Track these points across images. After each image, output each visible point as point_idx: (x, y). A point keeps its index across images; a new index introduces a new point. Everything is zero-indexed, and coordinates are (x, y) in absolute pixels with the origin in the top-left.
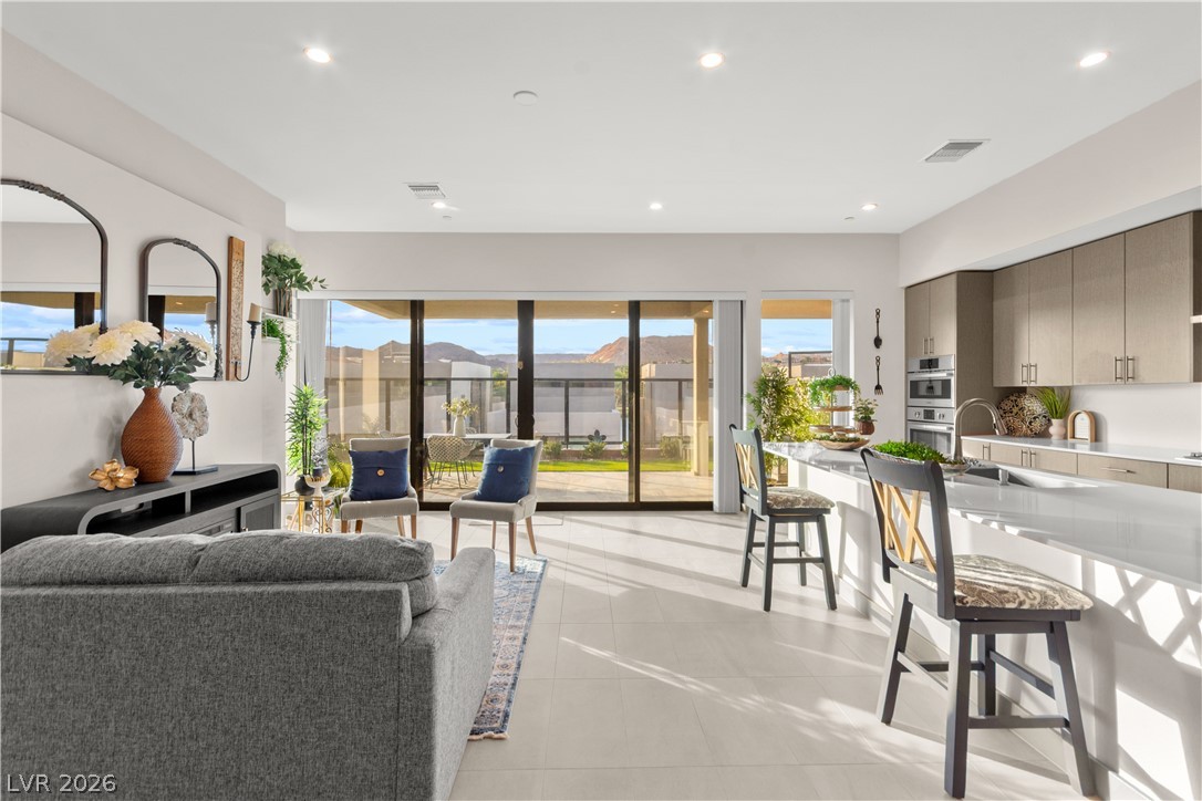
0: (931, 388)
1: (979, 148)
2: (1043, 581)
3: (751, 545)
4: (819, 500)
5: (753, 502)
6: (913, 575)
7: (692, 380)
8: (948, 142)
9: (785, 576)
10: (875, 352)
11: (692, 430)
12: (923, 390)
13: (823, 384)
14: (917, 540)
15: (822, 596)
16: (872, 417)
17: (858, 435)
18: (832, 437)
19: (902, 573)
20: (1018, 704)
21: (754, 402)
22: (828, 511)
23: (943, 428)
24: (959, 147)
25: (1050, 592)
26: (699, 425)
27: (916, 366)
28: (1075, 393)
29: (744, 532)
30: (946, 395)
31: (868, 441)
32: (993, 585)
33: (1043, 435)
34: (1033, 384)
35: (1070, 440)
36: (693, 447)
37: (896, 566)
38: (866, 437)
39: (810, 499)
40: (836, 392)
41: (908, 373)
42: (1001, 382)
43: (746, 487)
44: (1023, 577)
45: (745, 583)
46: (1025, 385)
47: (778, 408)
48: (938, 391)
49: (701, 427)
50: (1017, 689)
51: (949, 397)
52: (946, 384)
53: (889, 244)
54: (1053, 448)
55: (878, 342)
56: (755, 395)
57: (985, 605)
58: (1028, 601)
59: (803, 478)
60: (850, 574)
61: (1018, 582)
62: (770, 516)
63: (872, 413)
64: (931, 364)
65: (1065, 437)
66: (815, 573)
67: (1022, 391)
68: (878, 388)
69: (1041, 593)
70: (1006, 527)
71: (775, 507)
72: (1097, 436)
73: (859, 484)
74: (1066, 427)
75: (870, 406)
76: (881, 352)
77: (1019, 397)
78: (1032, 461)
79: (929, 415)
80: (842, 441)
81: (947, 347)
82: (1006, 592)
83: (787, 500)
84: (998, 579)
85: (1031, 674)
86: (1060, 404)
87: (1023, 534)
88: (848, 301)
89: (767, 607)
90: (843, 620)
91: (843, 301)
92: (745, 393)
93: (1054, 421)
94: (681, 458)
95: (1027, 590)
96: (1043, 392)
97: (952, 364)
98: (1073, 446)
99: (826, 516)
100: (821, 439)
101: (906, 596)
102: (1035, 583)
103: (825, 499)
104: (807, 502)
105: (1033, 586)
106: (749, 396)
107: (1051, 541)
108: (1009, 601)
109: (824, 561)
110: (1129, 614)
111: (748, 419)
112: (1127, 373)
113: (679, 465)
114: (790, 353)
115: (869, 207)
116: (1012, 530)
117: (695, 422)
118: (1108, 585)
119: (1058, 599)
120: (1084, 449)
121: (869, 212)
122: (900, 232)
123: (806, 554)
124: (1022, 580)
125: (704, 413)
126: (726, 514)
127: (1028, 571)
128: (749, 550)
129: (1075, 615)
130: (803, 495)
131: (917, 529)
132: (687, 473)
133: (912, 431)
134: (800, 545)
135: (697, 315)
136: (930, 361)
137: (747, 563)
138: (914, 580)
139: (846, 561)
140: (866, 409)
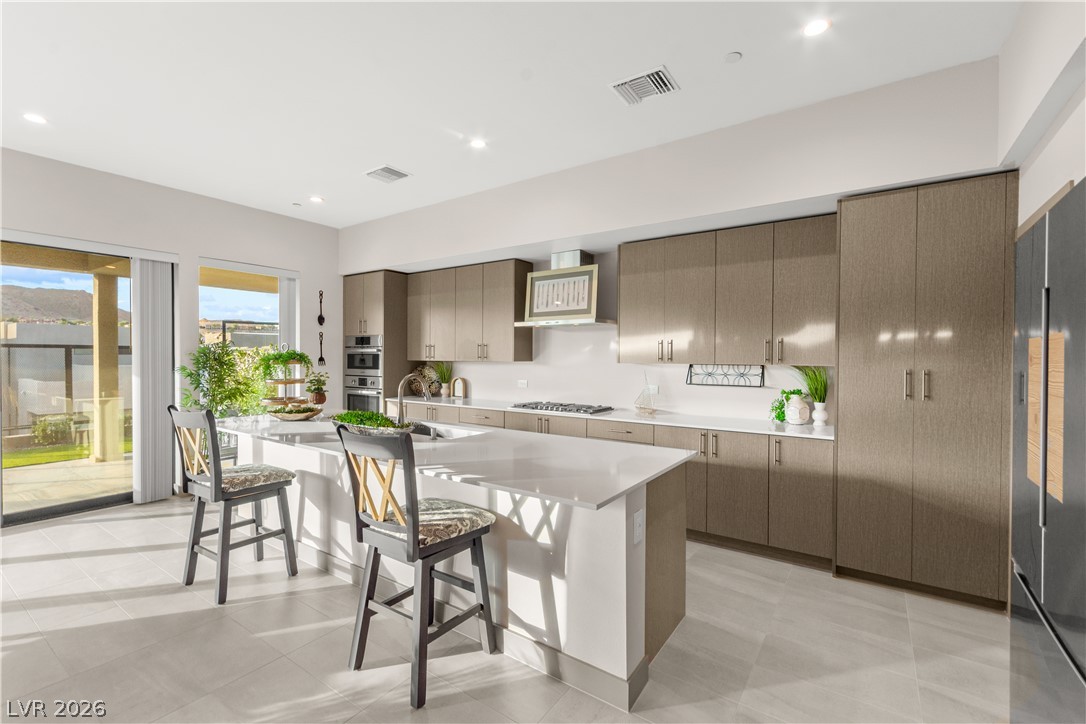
0: (363, 361)
1: (404, 178)
2: (469, 510)
3: (197, 534)
4: (279, 473)
5: (204, 488)
6: (383, 531)
7: (91, 347)
8: (384, 166)
9: (242, 560)
10: (318, 328)
11: (92, 407)
12: (357, 363)
13: (278, 358)
14: (390, 499)
15: (282, 566)
16: (324, 388)
17: (311, 405)
18: (287, 409)
19: (374, 530)
20: (448, 603)
21: (190, 375)
22: (288, 483)
23: (374, 393)
24: (392, 173)
25: (475, 518)
26: (103, 403)
27: (353, 343)
28: (455, 366)
29: (190, 520)
30: (375, 366)
31: (321, 410)
32: (441, 522)
33: (436, 394)
34: (432, 359)
35: (452, 398)
36: (95, 427)
37: (368, 526)
38: (319, 407)
39: (271, 474)
40: (291, 366)
41: (347, 347)
42: (413, 357)
43: (192, 474)
44: (457, 510)
45: (189, 581)
46: (428, 359)
47: (220, 381)
48: (369, 363)
49: (108, 407)
50: (447, 593)
51: (377, 368)
52: (376, 357)
53: (330, 237)
54: (442, 404)
55: (321, 320)
56: (192, 368)
57: (439, 540)
58: (464, 528)
59: (258, 452)
60: (309, 536)
61: (455, 516)
62: (226, 500)
63: (324, 384)
64: (364, 341)
65: (449, 396)
66: (275, 547)
67: (424, 364)
68: (321, 359)
69: (470, 519)
70: (453, 477)
71: (231, 490)
72: (466, 395)
73: (321, 454)
74: (449, 388)
75: (322, 378)
76: (324, 329)
77: (423, 368)
78: (433, 414)
79: (363, 382)
80: (299, 412)
81: (376, 327)
82: (450, 526)
83: (246, 480)
84: (444, 517)
85: (459, 579)
86: (446, 373)
87: (465, 481)
88: (294, 280)
89: (222, 600)
90: (306, 583)
91: (290, 279)
92: (178, 364)
93: (443, 385)
94: (73, 443)
95: (461, 520)
96: (437, 365)
97: (380, 342)
98: (454, 403)
99: (287, 488)
100: (275, 412)
101: (376, 549)
102: (465, 513)
103: (286, 472)
104: (268, 478)
105: (465, 516)
106: (183, 369)
107: (482, 483)
108: (453, 532)
109: (285, 532)
110: (515, 520)
111: (182, 394)
112: (483, 356)
113: (70, 452)
114: (224, 322)
115: (316, 199)
116: (457, 479)
117: (96, 399)
118: (504, 503)
119: (480, 522)
120: (459, 403)
121: (315, 204)
122: (340, 227)
123: (265, 529)
124: (457, 513)
125: (110, 386)
126: (151, 502)
127: (459, 505)
128: (195, 542)
129: (486, 530)
130: (262, 471)
131: (390, 492)
132: (84, 461)
133: (349, 395)
134: (257, 521)
135: (100, 270)
136: (362, 338)
137: (193, 557)
138: (385, 534)
139: (306, 524)
140: (319, 381)
